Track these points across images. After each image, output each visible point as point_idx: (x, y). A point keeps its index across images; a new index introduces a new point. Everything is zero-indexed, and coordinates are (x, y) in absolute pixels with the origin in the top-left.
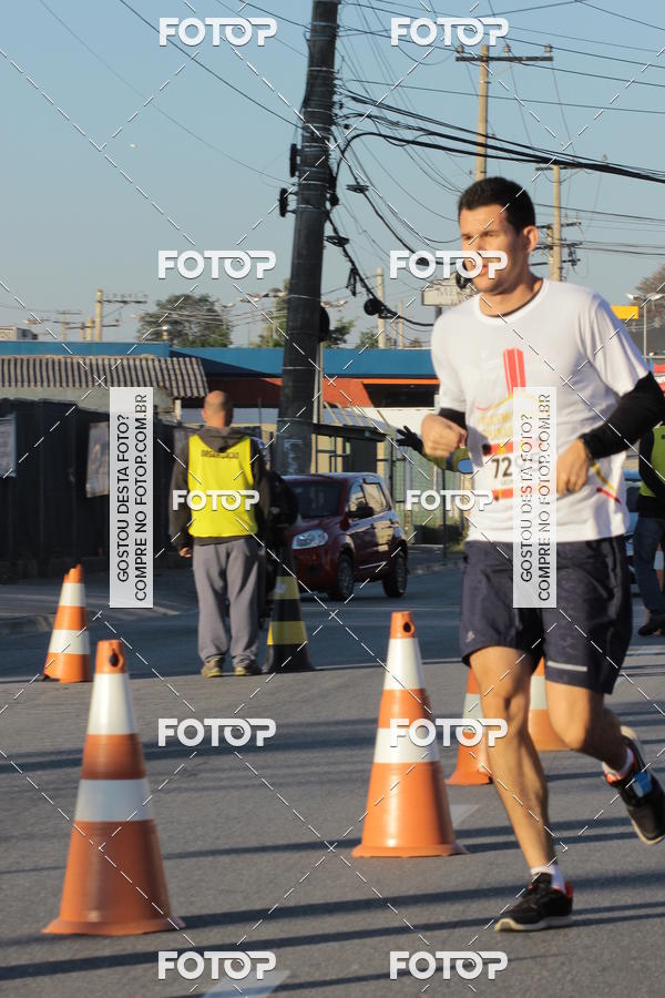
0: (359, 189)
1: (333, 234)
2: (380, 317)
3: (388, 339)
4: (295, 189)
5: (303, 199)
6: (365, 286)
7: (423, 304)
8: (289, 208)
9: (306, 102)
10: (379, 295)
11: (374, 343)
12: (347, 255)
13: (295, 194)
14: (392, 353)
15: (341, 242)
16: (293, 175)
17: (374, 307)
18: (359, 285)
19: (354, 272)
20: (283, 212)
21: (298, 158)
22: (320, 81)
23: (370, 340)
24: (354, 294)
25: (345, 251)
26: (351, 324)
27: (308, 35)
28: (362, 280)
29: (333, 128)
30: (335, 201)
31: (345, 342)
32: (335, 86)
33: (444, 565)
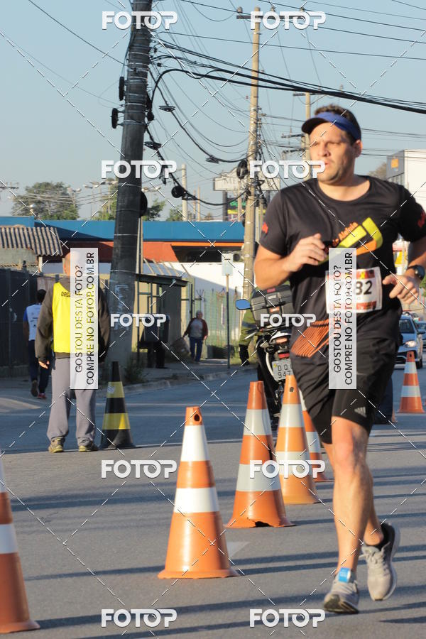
0: (168, 109)
1: (149, 140)
2: (183, 199)
3: (189, 214)
4: (123, 109)
5: (128, 115)
6: (173, 177)
7: (214, 189)
8: (119, 122)
9: (131, 47)
10: (182, 184)
11: (180, 217)
12: (160, 155)
13: (123, 112)
14: (192, 224)
15: (155, 146)
16: (121, 98)
17: (179, 192)
20: (114, 125)
21: (125, 87)
22: (140, 33)
23: (176, 216)
24: (164, 183)
25: (158, 152)
26: (163, 203)
29: (150, 66)
30: (151, 117)
32: (151, 36)
33: (228, 373)
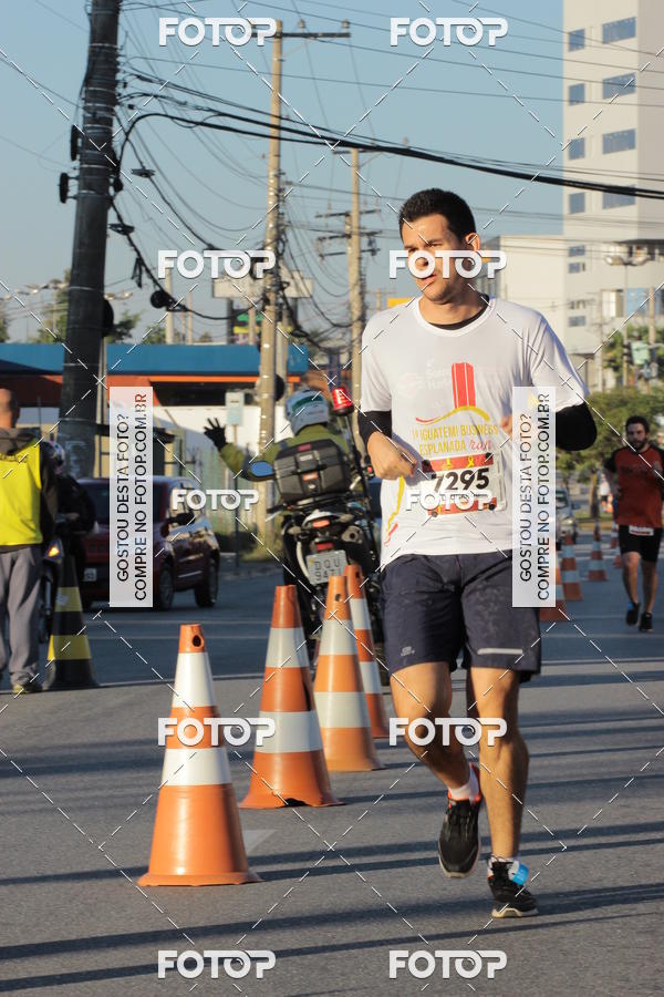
0: (145, 173)
1: (116, 222)
2: (168, 310)
3: (177, 334)
4: (76, 173)
5: (85, 183)
6: (152, 277)
7: (213, 296)
8: (70, 194)
9: (88, 81)
10: (167, 287)
11: (162, 339)
12: (132, 244)
13: (77, 178)
14: (180, 349)
15: (126, 230)
16: (73, 158)
17: (161, 299)
18: (144, 275)
19: (140, 262)
20: (63, 197)
21: (80, 141)
22: (102, 58)
23: (157, 337)
24: (140, 285)
25: (130, 239)
26: (137, 317)
27: (89, 9)
28: (148, 271)
29: (117, 108)
30: (119, 187)
31: (130, 336)
32: (118, 63)
33: (237, 574)
